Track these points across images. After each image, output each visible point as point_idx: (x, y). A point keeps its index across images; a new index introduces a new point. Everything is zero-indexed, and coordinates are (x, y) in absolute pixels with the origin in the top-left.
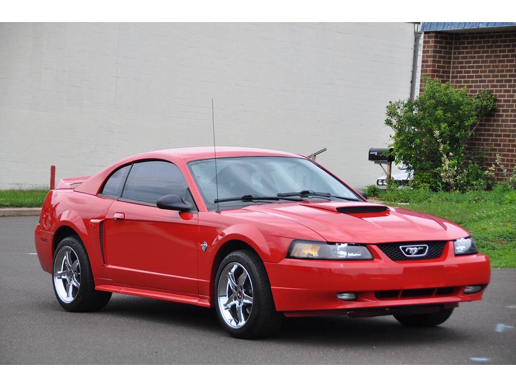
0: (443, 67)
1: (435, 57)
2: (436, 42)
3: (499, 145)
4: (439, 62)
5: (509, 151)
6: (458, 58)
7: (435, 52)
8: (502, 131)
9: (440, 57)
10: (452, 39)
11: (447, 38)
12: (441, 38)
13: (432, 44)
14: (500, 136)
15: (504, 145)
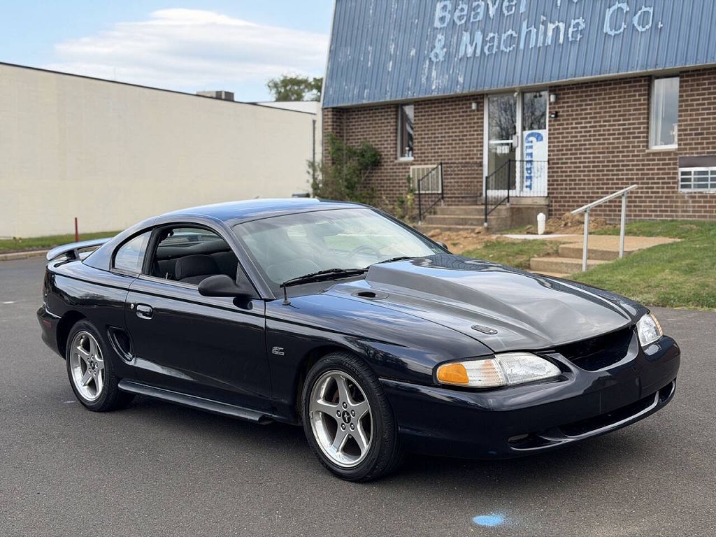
0: (340, 133)
1: (333, 125)
2: (333, 115)
3: (383, 187)
4: (336, 129)
5: (390, 190)
6: (349, 126)
7: (333, 122)
8: (385, 176)
9: (337, 126)
10: (343, 112)
11: (340, 112)
12: (336, 112)
13: (330, 116)
14: (383, 180)
15: (387, 187)
